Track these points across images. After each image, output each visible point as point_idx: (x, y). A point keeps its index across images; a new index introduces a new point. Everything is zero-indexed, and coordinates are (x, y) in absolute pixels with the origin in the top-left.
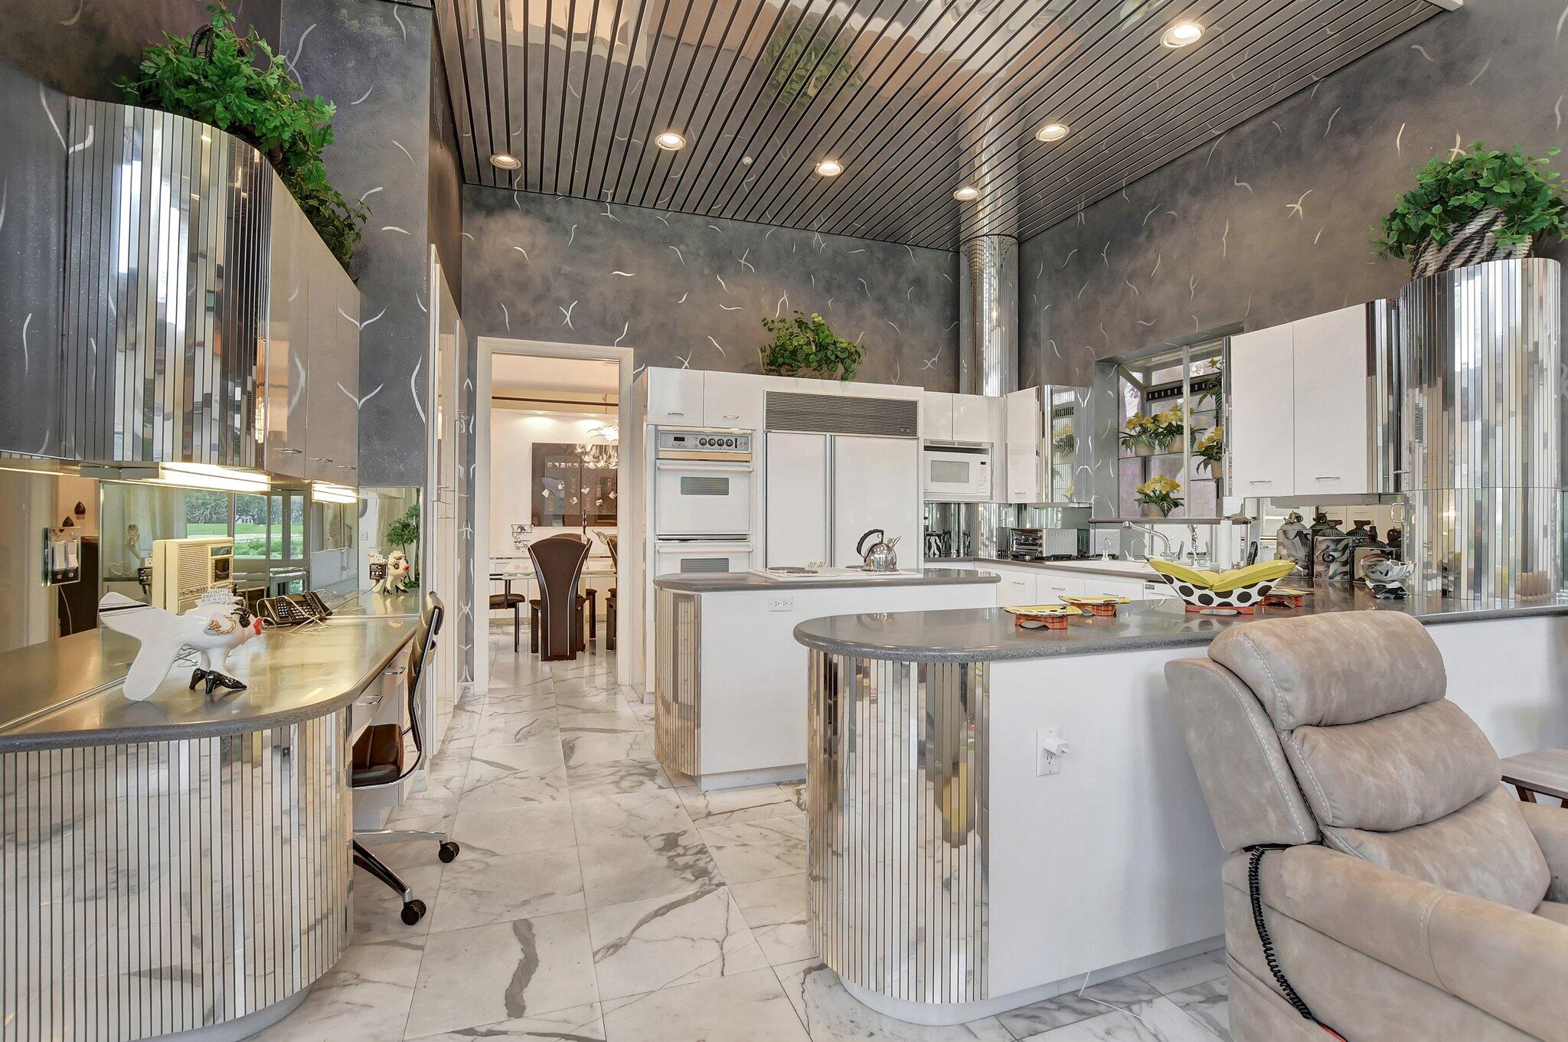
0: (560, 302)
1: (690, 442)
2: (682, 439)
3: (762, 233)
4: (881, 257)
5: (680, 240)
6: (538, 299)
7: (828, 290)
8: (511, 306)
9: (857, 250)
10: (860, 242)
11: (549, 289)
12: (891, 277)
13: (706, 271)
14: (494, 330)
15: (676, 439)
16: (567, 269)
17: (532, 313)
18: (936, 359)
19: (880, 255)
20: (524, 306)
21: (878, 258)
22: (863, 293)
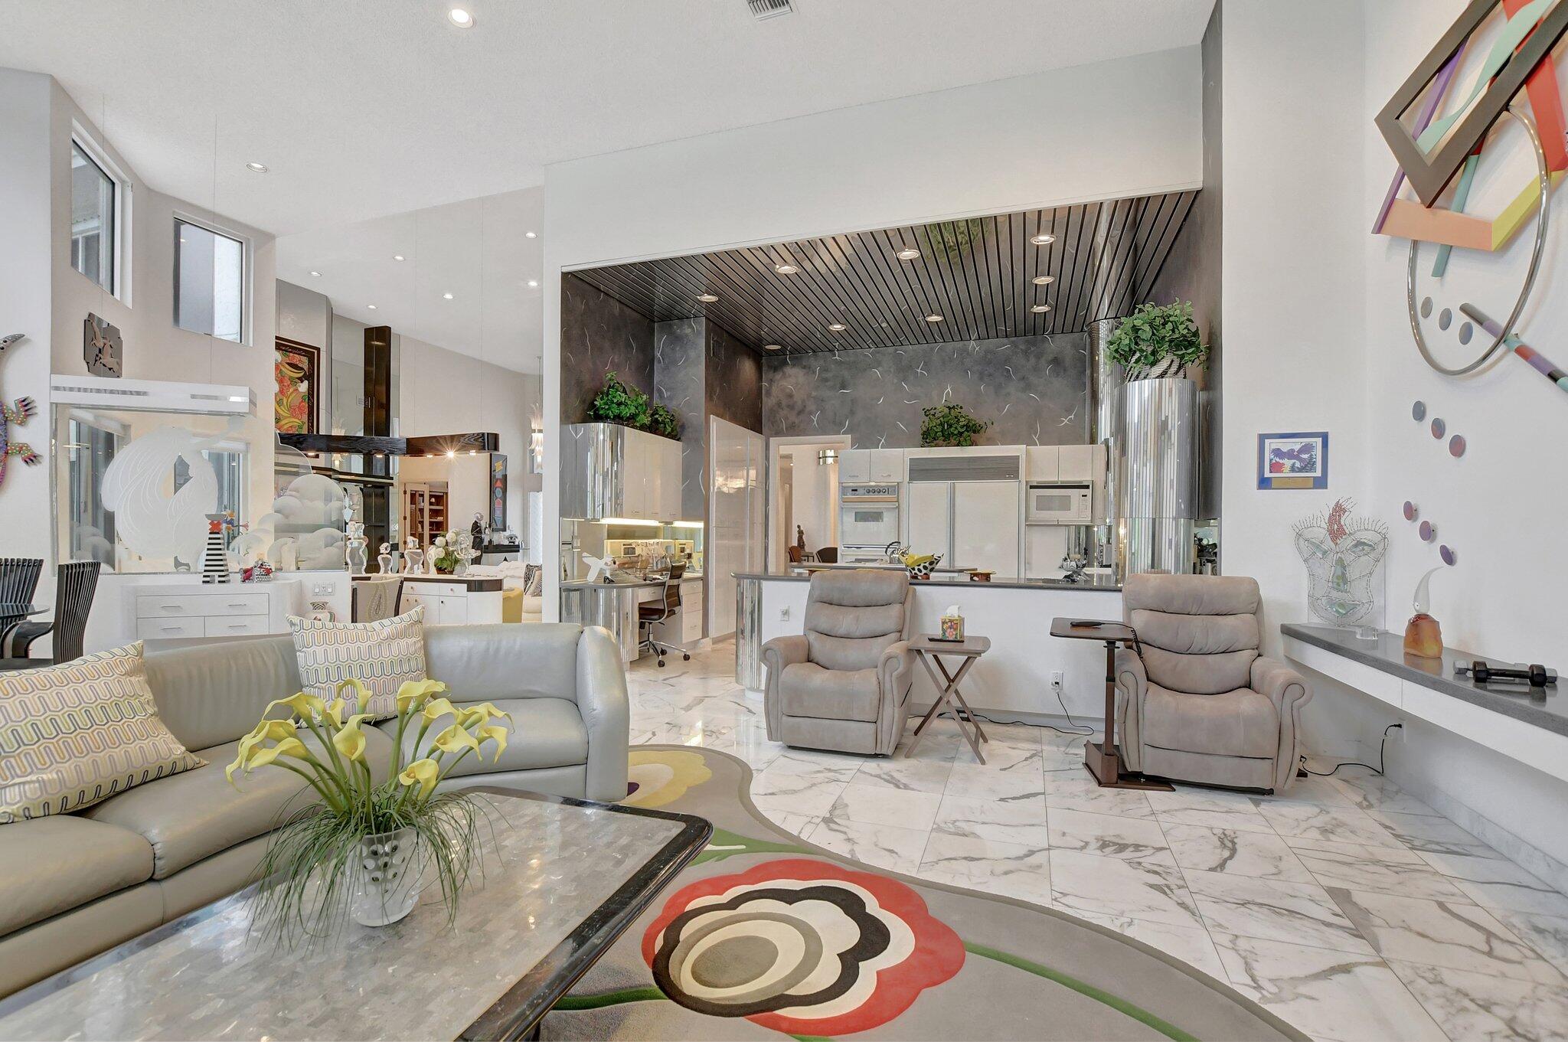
0: (810, 413)
1: (861, 491)
2: (856, 490)
3: (932, 349)
4: (1023, 348)
5: (879, 364)
6: (799, 413)
7: (981, 379)
8: (786, 418)
9: (1003, 346)
10: (1005, 340)
11: (805, 406)
12: (1033, 360)
13: (895, 381)
14: (778, 434)
15: (853, 490)
16: (814, 394)
17: (797, 421)
18: (1073, 416)
19: (1023, 347)
20: (793, 418)
21: (1021, 349)
22: (1009, 377)
